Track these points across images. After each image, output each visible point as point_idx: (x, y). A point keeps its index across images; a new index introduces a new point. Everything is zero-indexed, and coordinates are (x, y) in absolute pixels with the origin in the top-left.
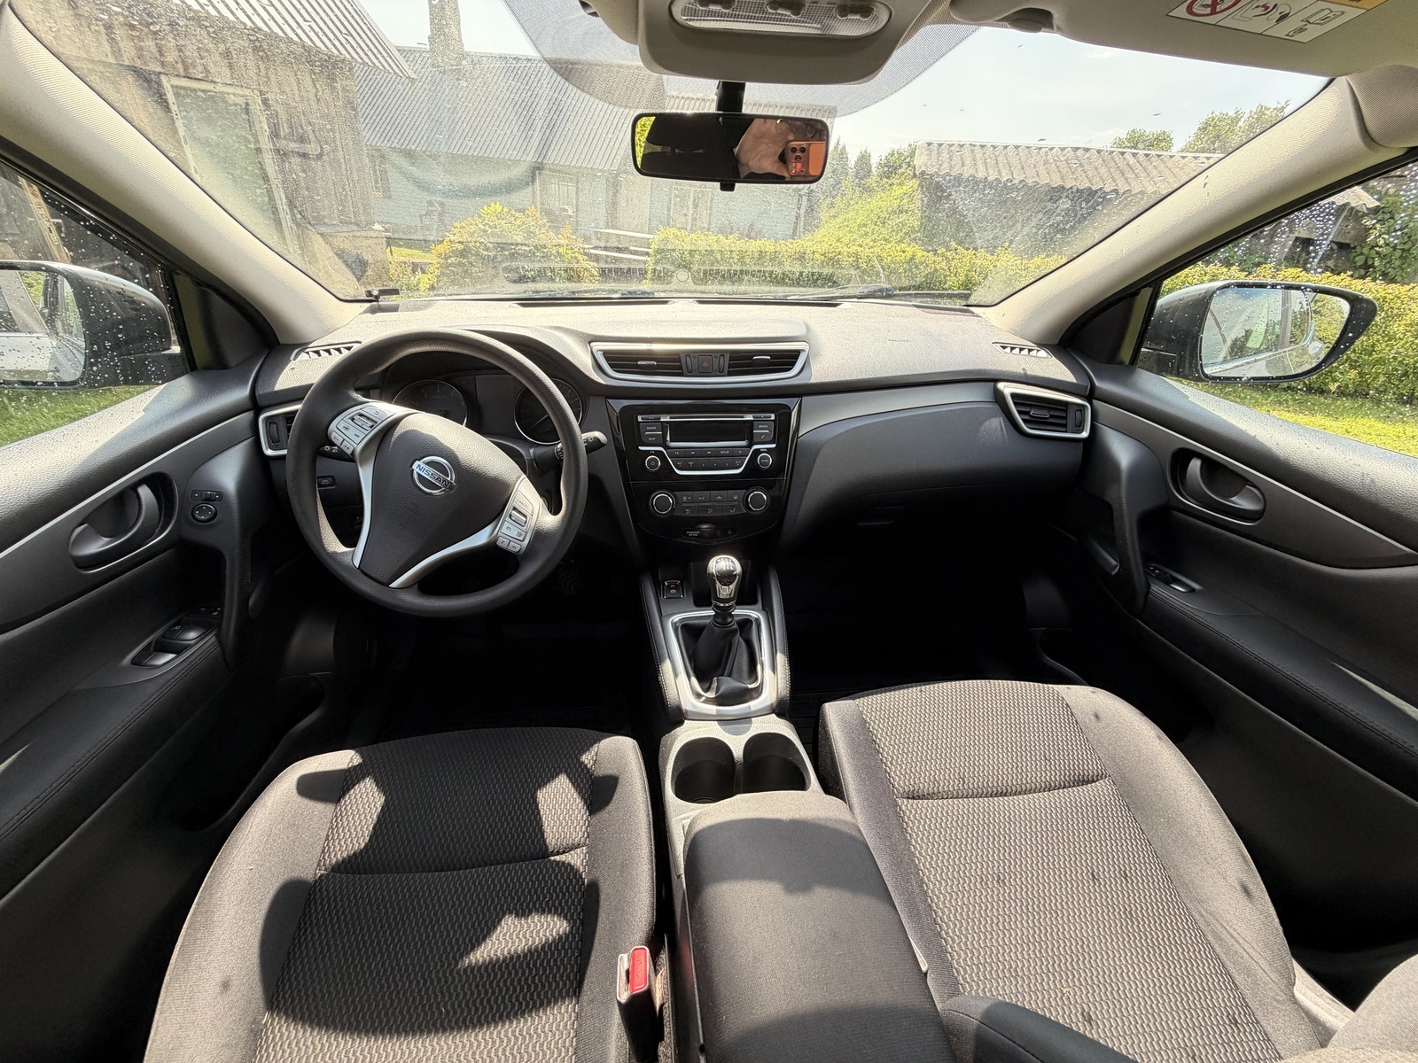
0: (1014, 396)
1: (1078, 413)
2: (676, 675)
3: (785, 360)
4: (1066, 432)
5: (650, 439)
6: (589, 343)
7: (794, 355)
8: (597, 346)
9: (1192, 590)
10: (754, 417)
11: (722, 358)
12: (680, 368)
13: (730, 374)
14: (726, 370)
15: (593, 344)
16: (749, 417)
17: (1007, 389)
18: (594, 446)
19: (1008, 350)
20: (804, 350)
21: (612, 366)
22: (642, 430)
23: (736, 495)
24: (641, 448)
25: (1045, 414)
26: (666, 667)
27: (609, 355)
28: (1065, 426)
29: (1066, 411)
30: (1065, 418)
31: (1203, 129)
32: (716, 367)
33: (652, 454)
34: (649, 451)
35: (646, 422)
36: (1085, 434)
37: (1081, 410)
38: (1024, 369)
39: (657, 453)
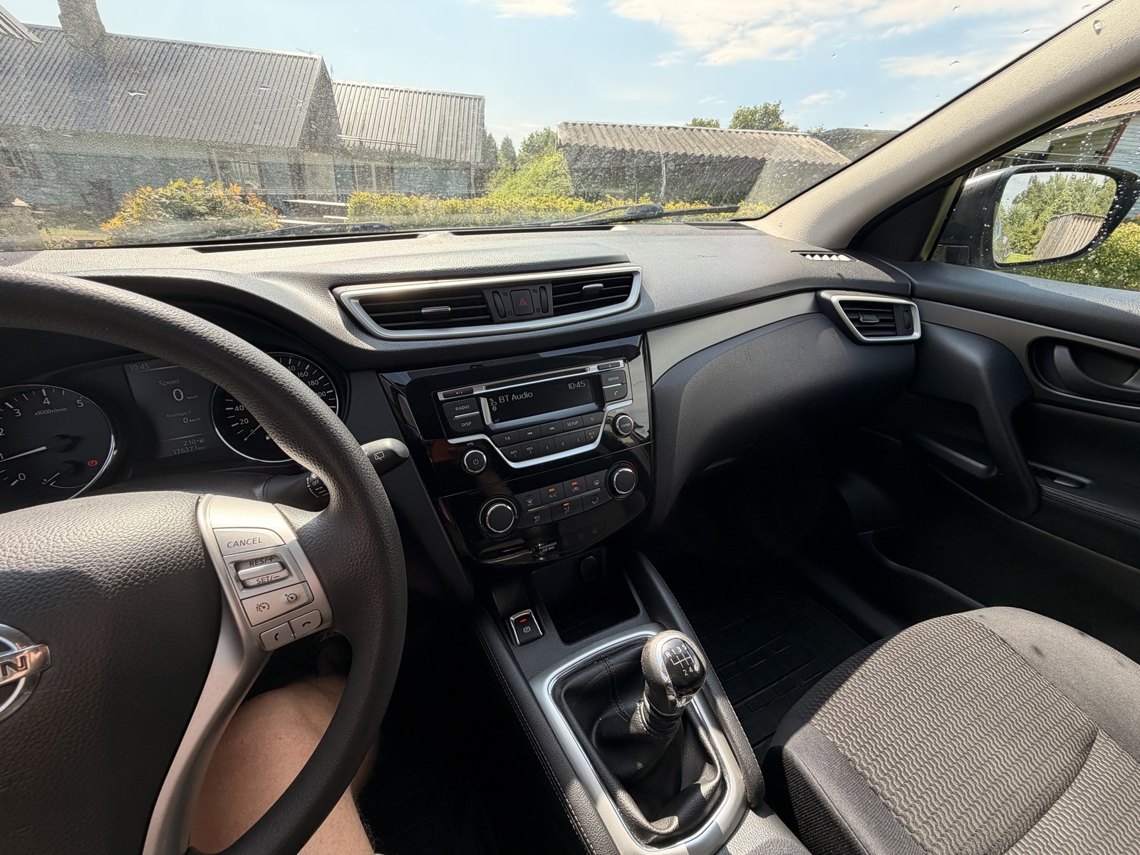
0: (842, 303)
1: (906, 315)
2: (593, 800)
3: (619, 286)
4: (896, 335)
5: (464, 425)
6: (331, 289)
7: (627, 279)
8: (346, 292)
9: (1082, 485)
10: (598, 368)
11: (543, 293)
12: (486, 311)
13: (558, 313)
14: (551, 307)
15: (338, 290)
16: (593, 369)
17: (835, 298)
18: (386, 464)
19: (808, 257)
20: (637, 273)
21: (378, 321)
22: (447, 414)
23: (596, 480)
24: (452, 441)
25: (873, 319)
26: (576, 793)
27: (370, 304)
28: (894, 329)
29: (892, 313)
30: (893, 321)
31: (737, 118)
32: (537, 305)
33: (471, 448)
34: (465, 444)
35: (451, 400)
36: (917, 335)
37: (907, 311)
38: (838, 274)
39: (477, 444)
